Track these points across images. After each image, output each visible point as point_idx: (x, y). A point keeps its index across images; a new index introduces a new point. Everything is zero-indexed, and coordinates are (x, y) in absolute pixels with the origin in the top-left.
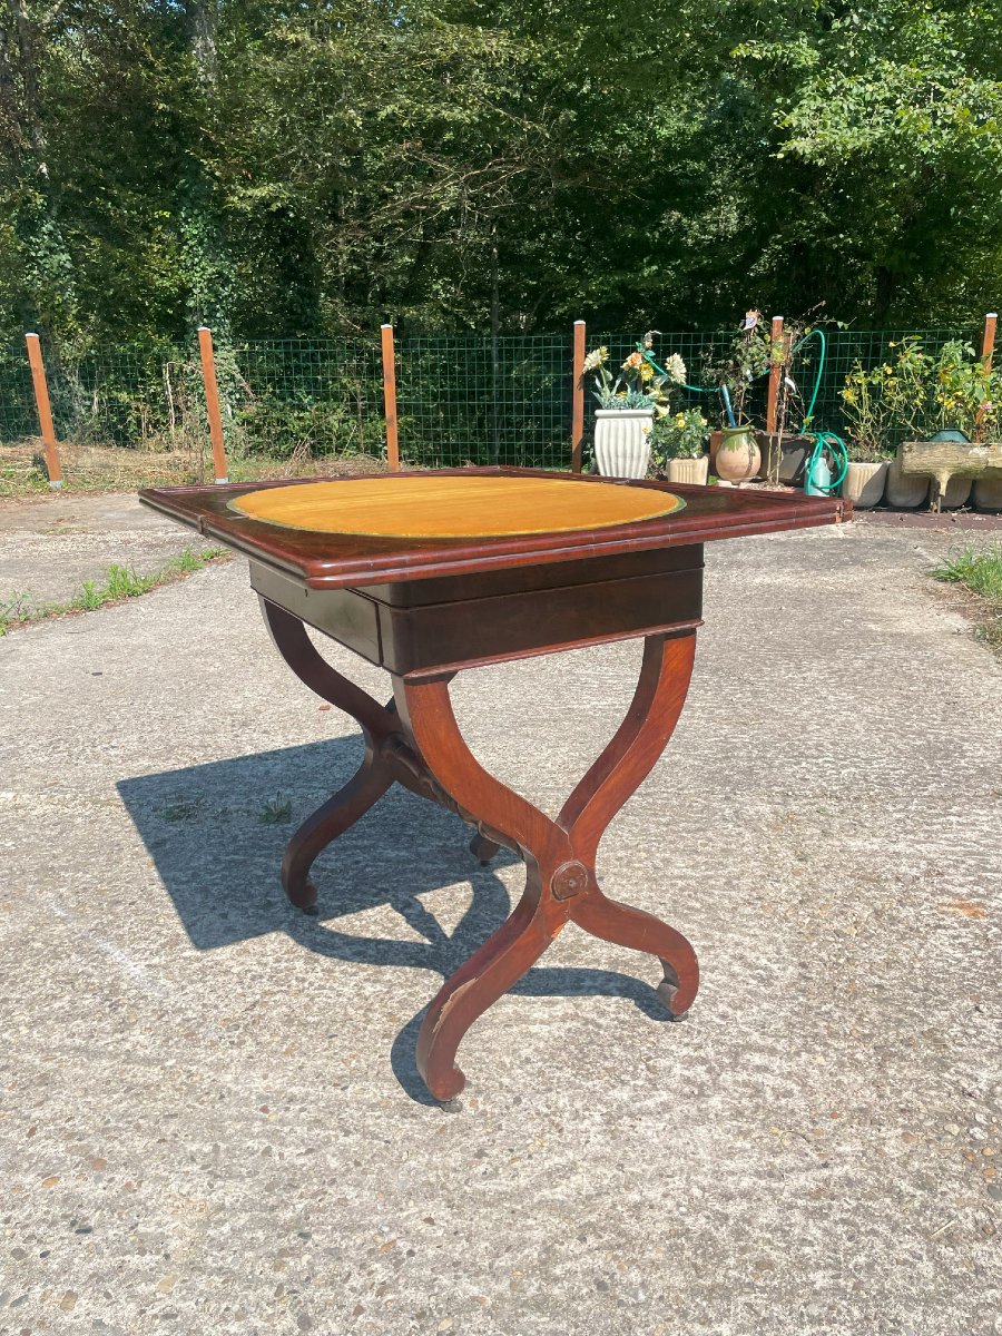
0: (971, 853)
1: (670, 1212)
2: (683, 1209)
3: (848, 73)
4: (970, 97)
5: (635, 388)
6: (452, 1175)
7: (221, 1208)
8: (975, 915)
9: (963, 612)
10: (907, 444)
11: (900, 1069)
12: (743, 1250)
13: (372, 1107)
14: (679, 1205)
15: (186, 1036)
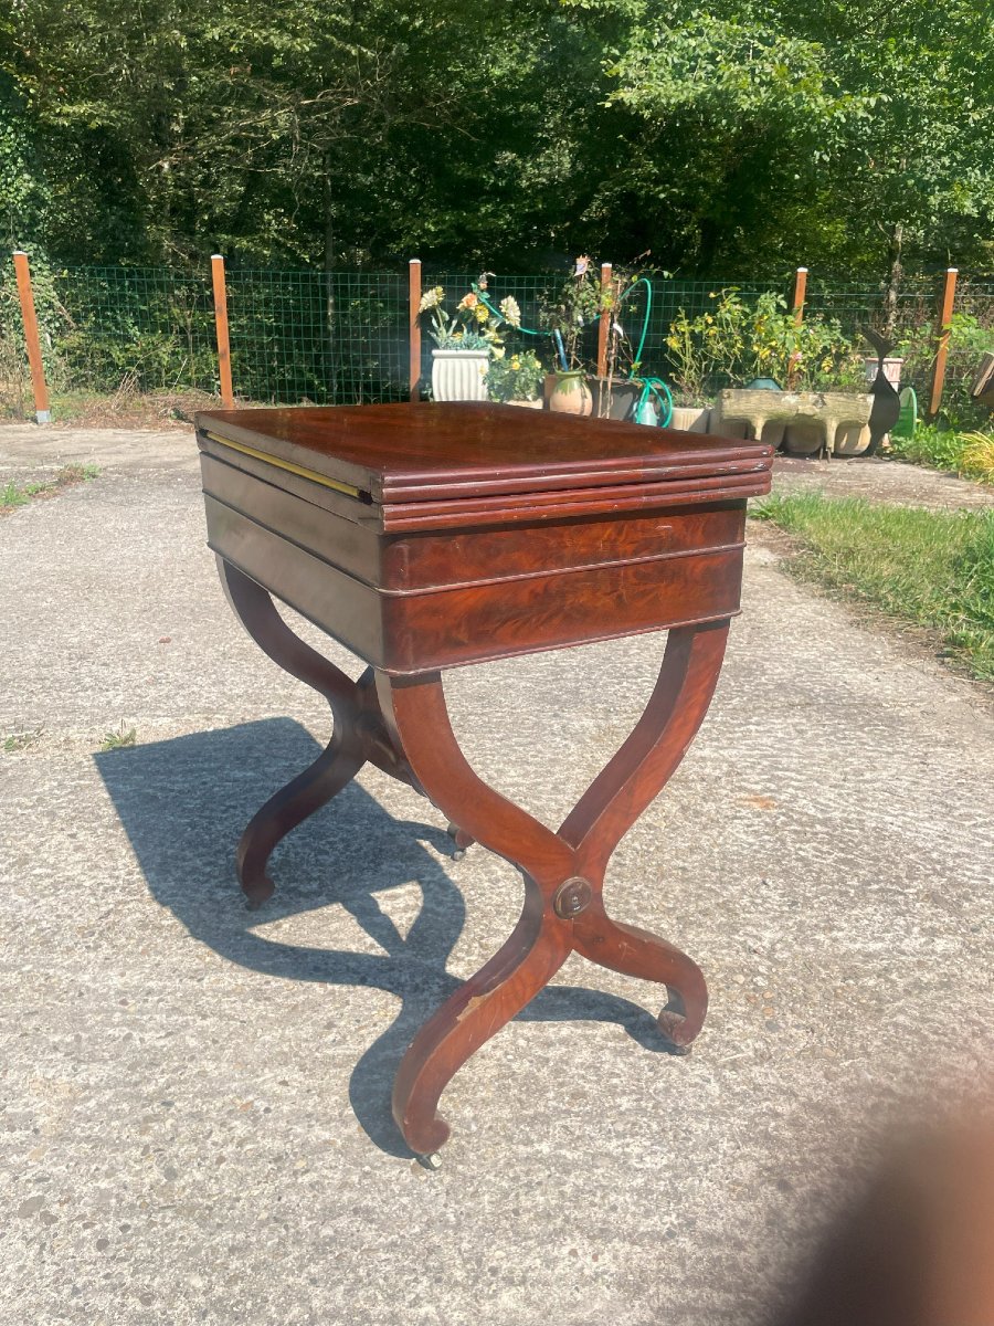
0: (766, 756)
1: (498, 1060)
2: (510, 1057)
3: (672, 24)
4: (786, 56)
5: (471, 330)
6: (303, 1045)
7: (87, 1087)
8: (767, 806)
9: (771, 547)
10: (726, 391)
11: (697, 935)
12: (561, 1085)
13: (227, 994)
14: (506, 1054)
15: (42, 944)
